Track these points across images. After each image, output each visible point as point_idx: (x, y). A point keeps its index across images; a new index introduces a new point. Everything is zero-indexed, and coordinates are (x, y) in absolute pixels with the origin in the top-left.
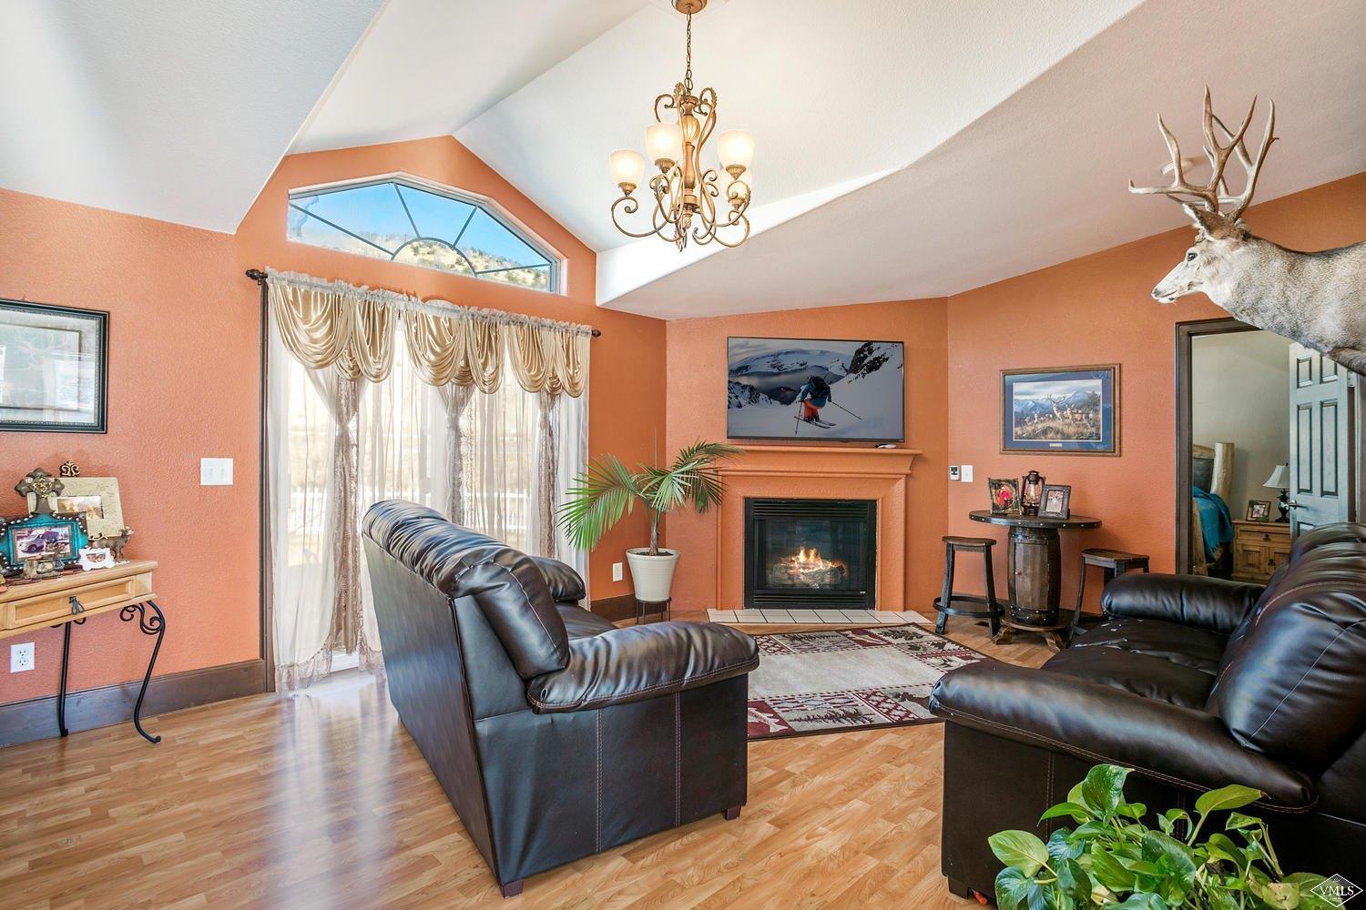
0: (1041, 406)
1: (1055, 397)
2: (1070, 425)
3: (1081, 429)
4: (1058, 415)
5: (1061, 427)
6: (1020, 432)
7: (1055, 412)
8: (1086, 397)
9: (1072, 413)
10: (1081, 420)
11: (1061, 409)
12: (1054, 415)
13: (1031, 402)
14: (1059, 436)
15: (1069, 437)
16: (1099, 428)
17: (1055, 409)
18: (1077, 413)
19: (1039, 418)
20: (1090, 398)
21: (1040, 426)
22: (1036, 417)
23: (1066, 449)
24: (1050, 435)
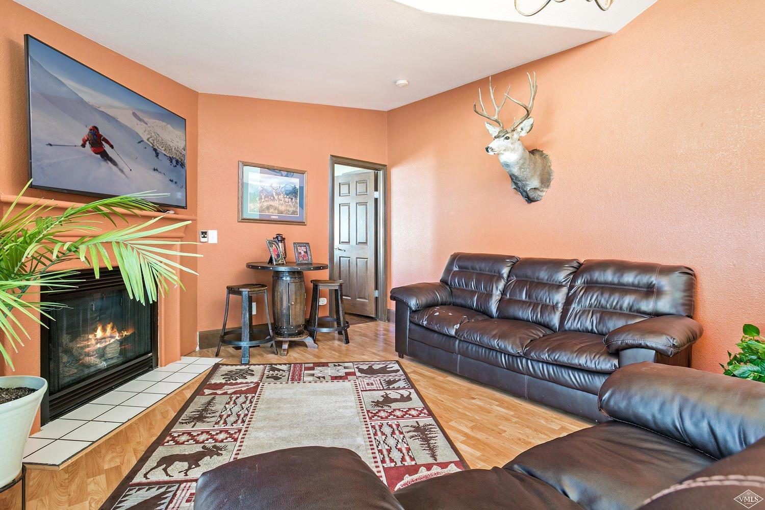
0: (266, 190)
1: (275, 185)
2: (282, 205)
3: (288, 208)
4: (276, 198)
5: (277, 206)
6: (252, 208)
7: (275, 195)
8: (291, 189)
9: (284, 198)
10: (288, 202)
11: (278, 194)
12: (274, 197)
13: (260, 187)
14: (276, 211)
15: (282, 213)
16: (297, 208)
17: (274, 193)
18: (287, 198)
19: (264, 198)
20: (293, 189)
21: (265, 204)
22: (263, 197)
23: (280, 219)
24: (271, 210)
